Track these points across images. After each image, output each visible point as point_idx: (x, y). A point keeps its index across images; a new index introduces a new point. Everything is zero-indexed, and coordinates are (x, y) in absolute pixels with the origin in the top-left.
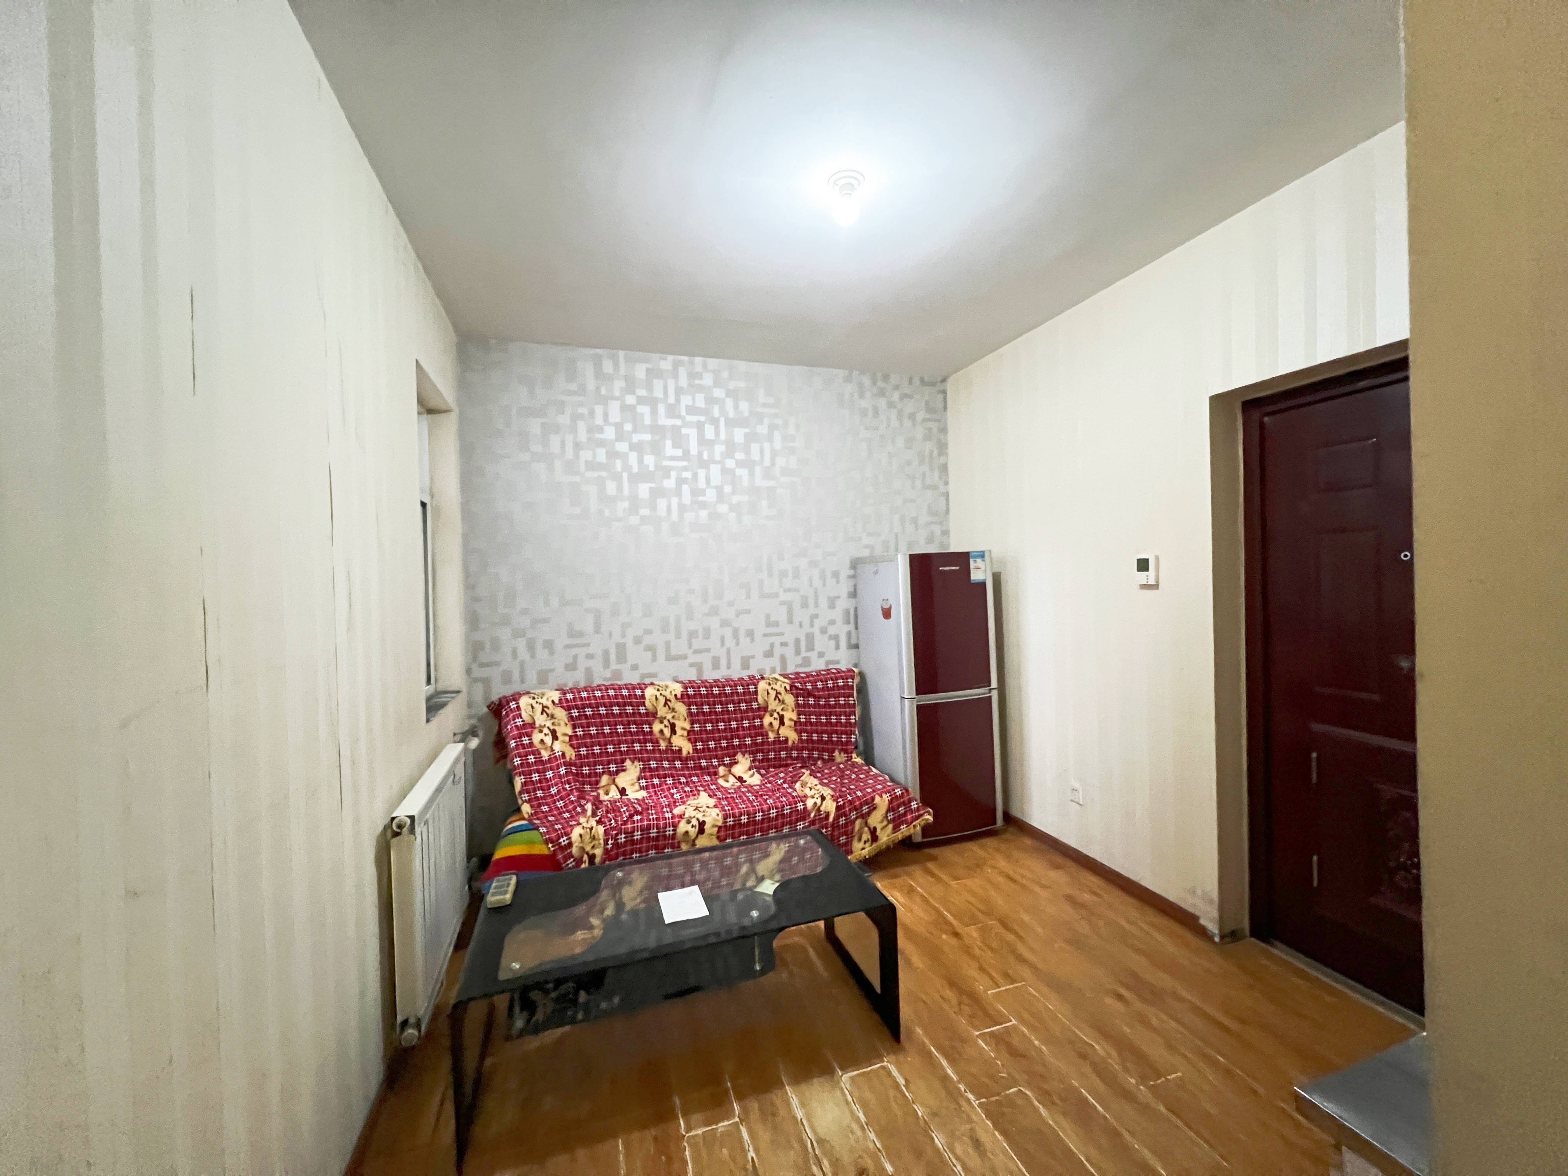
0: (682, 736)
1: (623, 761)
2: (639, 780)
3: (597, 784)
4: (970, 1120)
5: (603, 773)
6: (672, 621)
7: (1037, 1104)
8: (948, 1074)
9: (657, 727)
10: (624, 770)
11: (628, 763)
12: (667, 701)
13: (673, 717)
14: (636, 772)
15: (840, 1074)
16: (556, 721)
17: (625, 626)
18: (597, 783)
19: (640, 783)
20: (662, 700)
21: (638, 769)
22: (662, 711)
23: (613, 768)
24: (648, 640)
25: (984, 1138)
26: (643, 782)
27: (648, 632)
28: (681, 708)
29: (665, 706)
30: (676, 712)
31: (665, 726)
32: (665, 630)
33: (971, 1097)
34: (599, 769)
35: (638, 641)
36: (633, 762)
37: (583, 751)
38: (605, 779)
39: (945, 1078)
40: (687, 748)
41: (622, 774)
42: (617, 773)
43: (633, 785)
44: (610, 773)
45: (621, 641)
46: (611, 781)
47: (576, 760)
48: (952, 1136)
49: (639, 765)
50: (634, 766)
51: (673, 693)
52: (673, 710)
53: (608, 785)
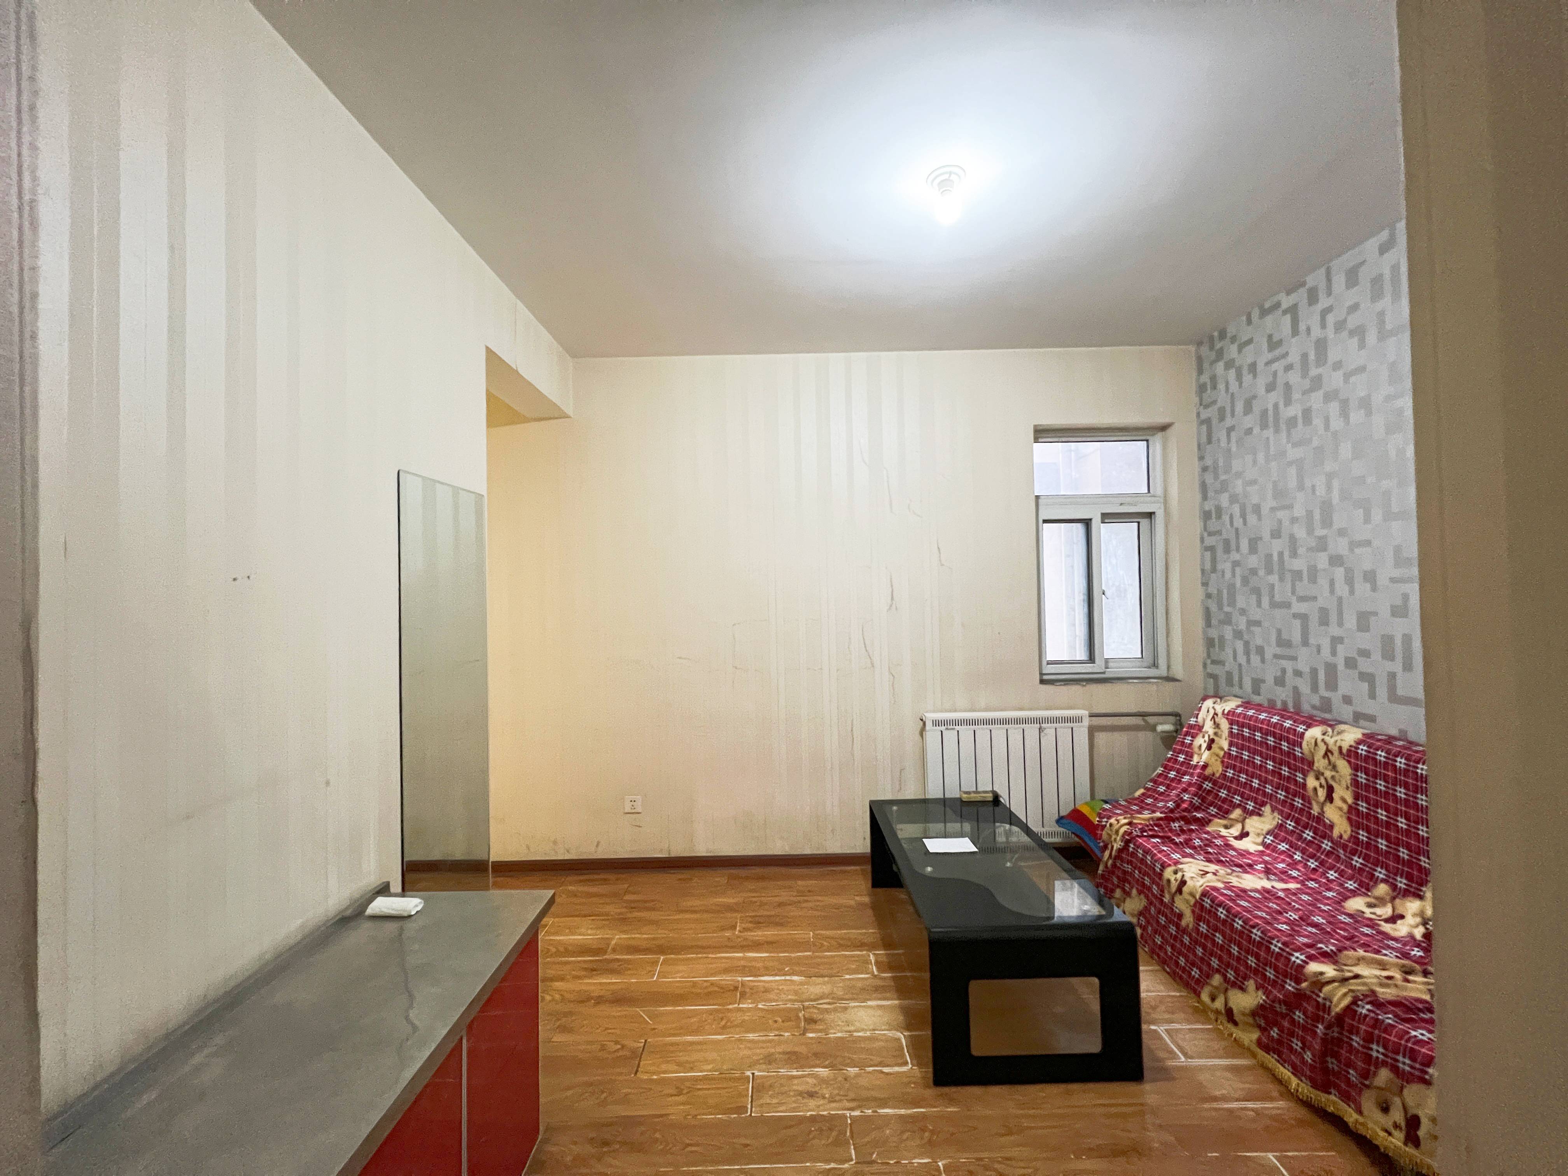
0: (1340, 809)
1: (1263, 804)
2: (1267, 834)
3: (1227, 814)
4: (832, 1100)
5: (1239, 806)
6: (1398, 642)
7: (833, 1165)
8: (887, 1108)
9: (1311, 782)
10: (1260, 815)
11: (1267, 809)
12: (1328, 753)
13: (1333, 777)
14: (1271, 825)
15: (906, 1034)
16: (1219, 731)
17: (1336, 641)
18: (1227, 812)
19: (1265, 837)
20: (1322, 749)
21: (1275, 823)
22: (1320, 763)
23: (1250, 805)
24: (1364, 665)
25: (812, 1103)
26: (1269, 839)
27: (1365, 653)
28: (1344, 768)
29: (1324, 757)
30: (1337, 772)
31: (1321, 786)
32: (1388, 654)
33: (857, 1113)
34: (1237, 799)
35: (1350, 663)
36: (1273, 811)
37: (1230, 773)
38: (1237, 813)
39: (884, 1103)
40: (1342, 828)
41: (1255, 818)
42: (1252, 813)
43: (1258, 835)
44: (1245, 810)
45: (1330, 659)
46: (1241, 819)
47: (1219, 778)
48: (823, 1081)
49: (1277, 819)
50: (1272, 816)
51: (1338, 744)
52: (1334, 768)
53: (1237, 821)
